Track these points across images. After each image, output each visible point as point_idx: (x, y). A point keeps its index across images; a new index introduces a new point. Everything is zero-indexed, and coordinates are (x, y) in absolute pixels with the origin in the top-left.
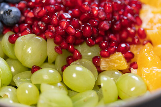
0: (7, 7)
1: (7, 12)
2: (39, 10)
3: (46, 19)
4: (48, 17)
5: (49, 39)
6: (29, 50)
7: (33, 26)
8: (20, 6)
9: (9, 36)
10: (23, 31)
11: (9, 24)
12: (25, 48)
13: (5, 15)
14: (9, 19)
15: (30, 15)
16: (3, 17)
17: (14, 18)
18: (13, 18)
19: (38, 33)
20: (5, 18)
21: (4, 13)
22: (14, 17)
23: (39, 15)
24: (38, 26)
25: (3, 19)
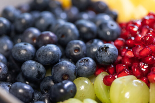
0: (101, 44)
1: (102, 48)
2: (141, 49)
3: (150, 59)
4: (153, 57)
5: (152, 83)
6: (127, 95)
7: (133, 68)
8: (117, 43)
9: (104, 76)
10: (120, 72)
11: (104, 62)
12: (122, 92)
13: (100, 52)
14: (105, 57)
15: (129, 54)
16: (97, 54)
17: (111, 57)
18: (109, 56)
19: (139, 76)
20: (100, 56)
21: (99, 50)
22: (110, 54)
23: (141, 55)
24: (139, 68)
25: (98, 57)
